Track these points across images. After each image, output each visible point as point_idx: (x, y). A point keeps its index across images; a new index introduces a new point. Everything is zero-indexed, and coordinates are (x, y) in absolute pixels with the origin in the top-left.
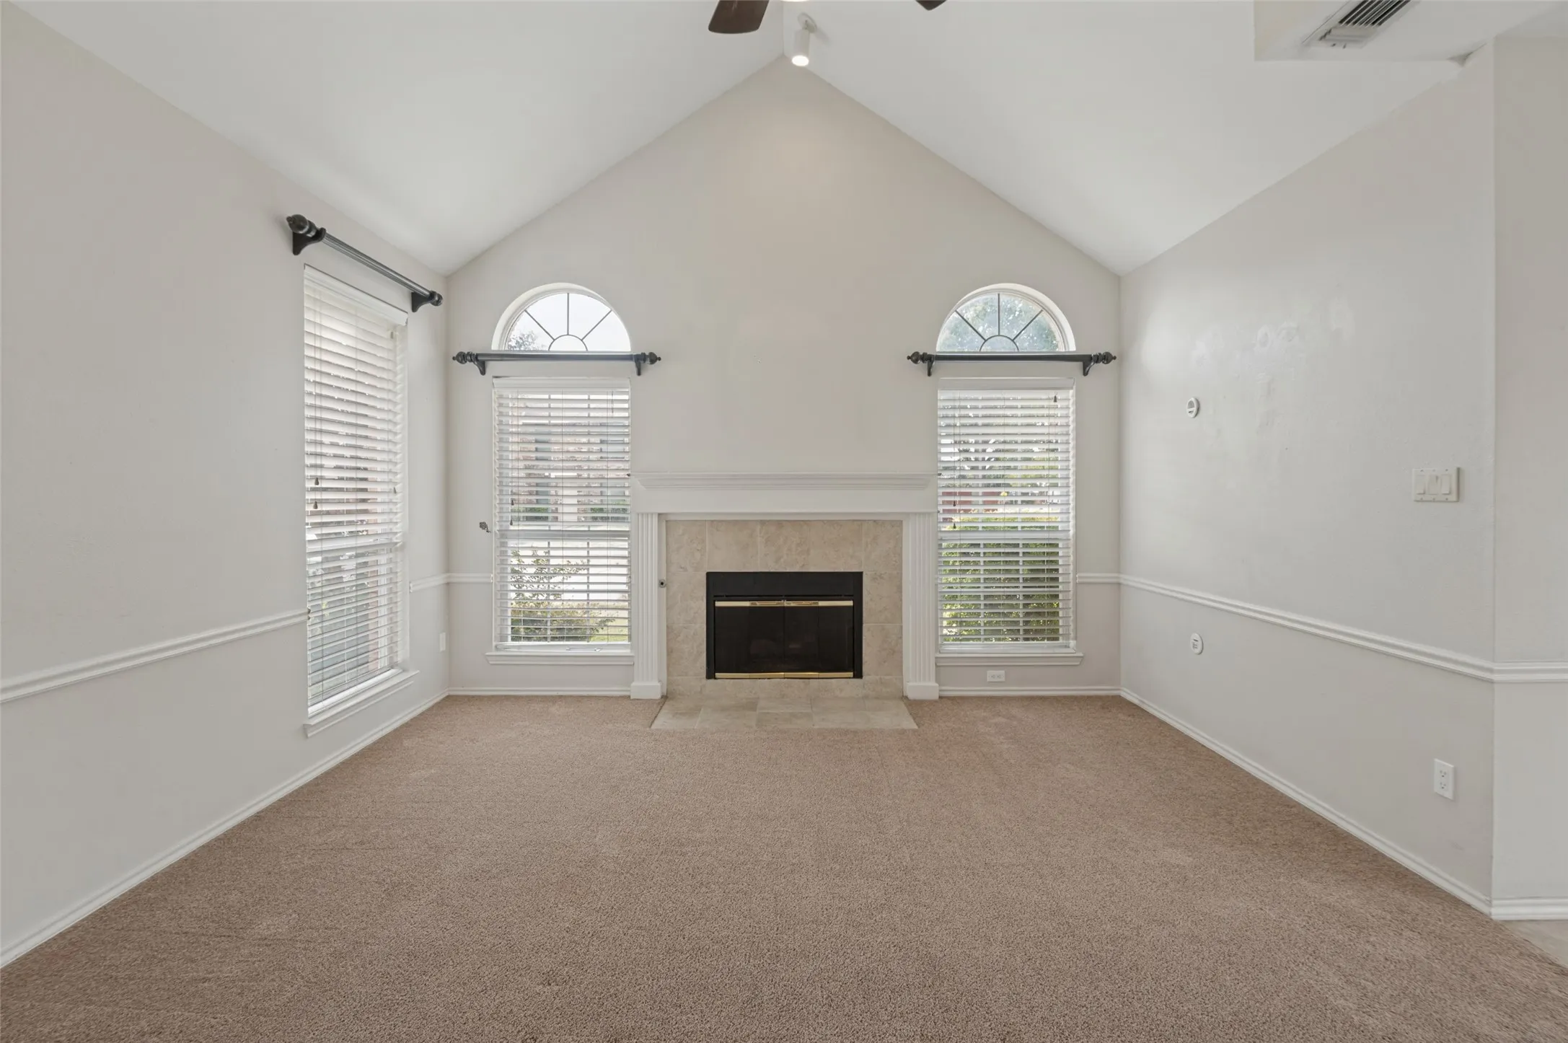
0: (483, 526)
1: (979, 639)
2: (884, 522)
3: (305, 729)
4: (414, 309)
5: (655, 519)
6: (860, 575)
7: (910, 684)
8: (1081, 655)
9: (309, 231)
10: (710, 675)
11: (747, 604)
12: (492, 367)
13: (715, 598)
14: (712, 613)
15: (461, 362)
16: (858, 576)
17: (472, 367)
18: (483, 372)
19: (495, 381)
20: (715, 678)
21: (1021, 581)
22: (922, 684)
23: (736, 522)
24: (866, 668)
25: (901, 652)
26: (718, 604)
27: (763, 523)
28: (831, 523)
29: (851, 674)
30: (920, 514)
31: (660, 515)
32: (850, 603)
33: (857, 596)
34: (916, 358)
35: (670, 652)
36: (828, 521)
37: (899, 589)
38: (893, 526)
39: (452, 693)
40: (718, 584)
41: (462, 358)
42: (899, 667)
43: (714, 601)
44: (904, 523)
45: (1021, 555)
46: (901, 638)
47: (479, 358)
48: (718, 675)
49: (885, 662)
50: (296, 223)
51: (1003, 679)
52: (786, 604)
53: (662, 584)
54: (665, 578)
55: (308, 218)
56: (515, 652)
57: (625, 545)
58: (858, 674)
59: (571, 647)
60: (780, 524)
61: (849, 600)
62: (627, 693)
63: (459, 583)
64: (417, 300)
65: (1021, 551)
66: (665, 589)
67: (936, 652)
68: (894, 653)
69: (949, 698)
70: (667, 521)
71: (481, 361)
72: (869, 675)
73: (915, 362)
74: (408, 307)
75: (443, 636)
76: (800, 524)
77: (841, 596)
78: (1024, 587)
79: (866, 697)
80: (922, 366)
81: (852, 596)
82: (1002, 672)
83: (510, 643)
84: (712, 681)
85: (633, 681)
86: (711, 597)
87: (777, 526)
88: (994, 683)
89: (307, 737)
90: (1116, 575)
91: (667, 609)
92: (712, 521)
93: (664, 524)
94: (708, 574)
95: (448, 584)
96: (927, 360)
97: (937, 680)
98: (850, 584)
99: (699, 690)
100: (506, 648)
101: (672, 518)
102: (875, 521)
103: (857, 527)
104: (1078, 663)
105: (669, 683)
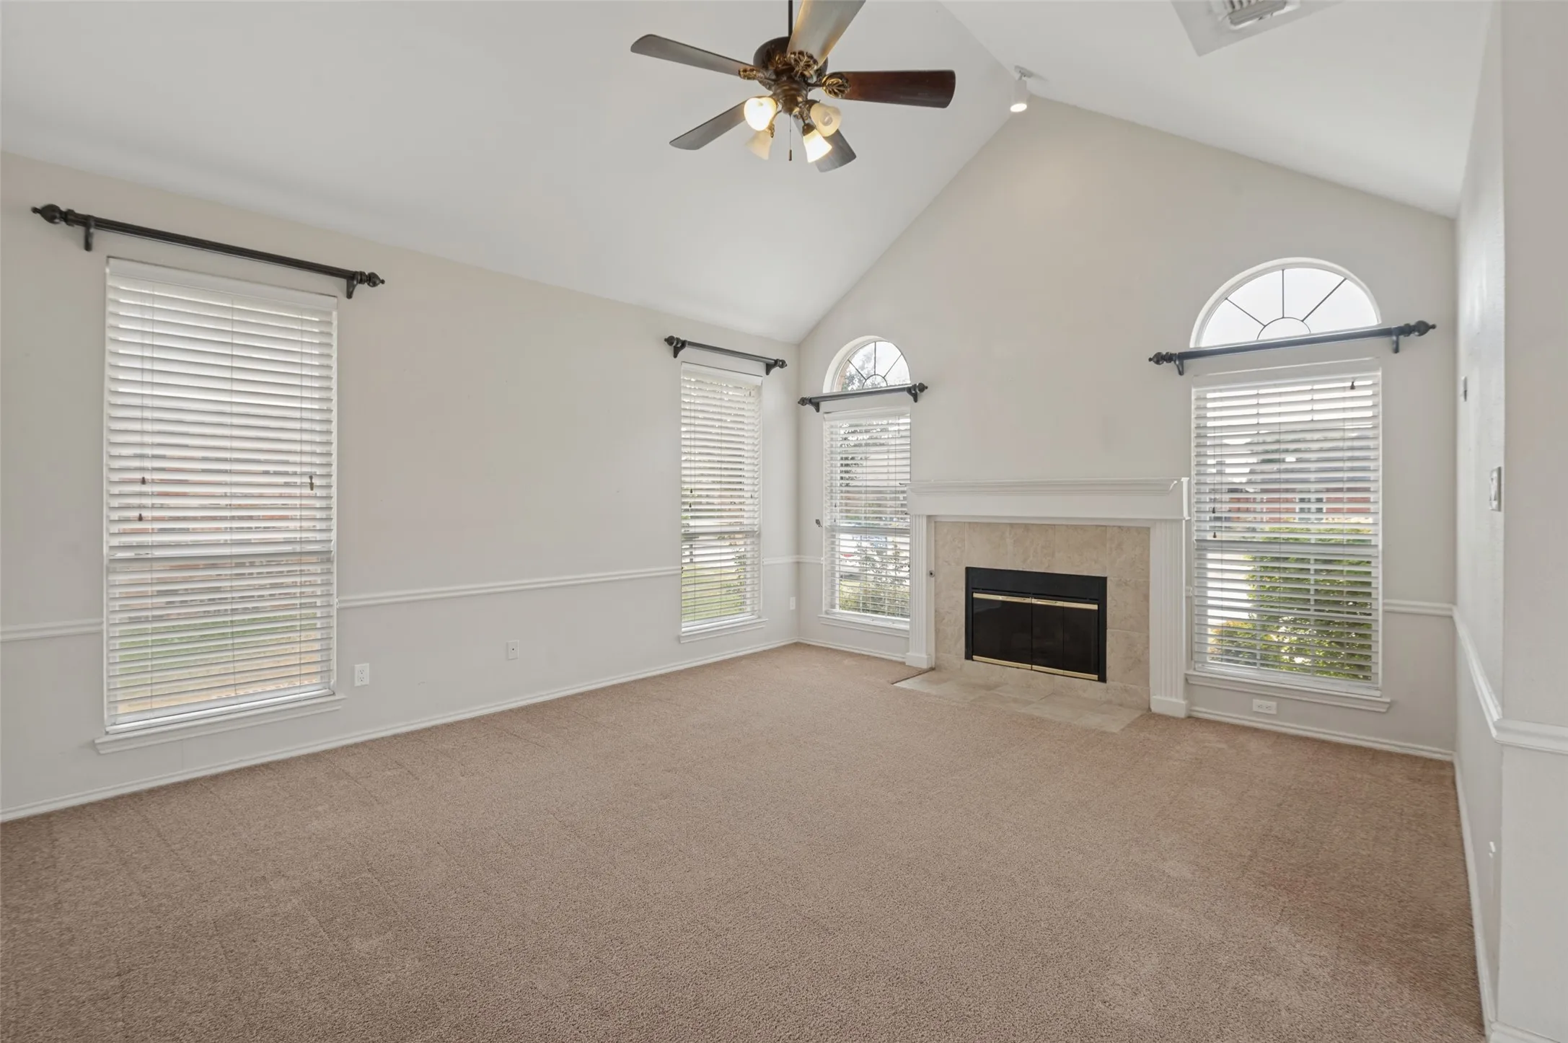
0: (818, 522)
1: (1255, 664)
2: (1129, 528)
3: (679, 638)
4: (768, 373)
5: (925, 520)
6: (1104, 580)
7: (1158, 697)
8: (1388, 700)
9: (677, 344)
10: (969, 656)
11: (1000, 598)
12: (824, 405)
13: (974, 590)
14: (970, 602)
15: (802, 405)
16: (1103, 581)
17: (810, 408)
18: (818, 410)
19: (826, 415)
20: (973, 660)
21: (1312, 603)
22: (1169, 699)
23: (989, 524)
24: (1109, 673)
25: (1148, 663)
26: (976, 595)
27: (1012, 525)
28: (1076, 527)
29: (1096, 677)
30: (1166, 521)
31: (929, 517)
32: (1095, 607)
33: (1101, 599)
34: (1159, 359)
35: (937, 631)
36: (1072, 525)
37: (1146, 597)
38: (1142, 532)
39: (802, 641)
40: (976, 578)
41: (803, 401)
42: (1146, 678)
43: (973, 593)
44: (1151, 530)
45: (1312, 572)
46: (1148, 648)
47: (813, 401)
48: (975, 657)
49: (1130, 670)
50: (670, 340)
51: (1273, 712)
52: (1035, 601)
53: (931, 574)
54: (933, 569)
55: (675, 336)
56: (838, 617)
57: (907, 540)
58: (1103, 679)
59: (874, 619)
60: (1027, 527)
61: (1094, 604)
62: (903, 660)
63: (806, 563)
64: (768, 368)
65: (1312, 567)
66: (933, 579)
67: (1188, 668)
68: (1140, 663)
69: (1197, 719)
70: (935, 522)
71: (815, 403)
72: (1113, 681)
73: (1157, 362)
74: (763, 372)
75: (793, 601)
76: (1046, 528)
77: (1086, 599)
78: (1316, 610)
79: (1109, 702)
80: (1170, 367)
81: (1097, 600)
82: (1273, 704)
83: (837, 610)
84: (969, 662)
85: (908, 651)
86: (969, 590)
87: (1024, 529)
88: (1261, 714)
89: (680, 642)
90: (1446, 605)
91: (935, 595)
92: (970, 523)
93: (933, 525)
94: (968, 569)
95: (798, 563)
96: (1180, 360)
97: (1186, 698)
98: (1095, 588)
99: (959, 667)
100: (835, 613)
101: (938, 519)
102: (1120, 527)
103: (1101, 532)
104: (1384, 710)
105: (937, 658)
